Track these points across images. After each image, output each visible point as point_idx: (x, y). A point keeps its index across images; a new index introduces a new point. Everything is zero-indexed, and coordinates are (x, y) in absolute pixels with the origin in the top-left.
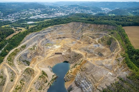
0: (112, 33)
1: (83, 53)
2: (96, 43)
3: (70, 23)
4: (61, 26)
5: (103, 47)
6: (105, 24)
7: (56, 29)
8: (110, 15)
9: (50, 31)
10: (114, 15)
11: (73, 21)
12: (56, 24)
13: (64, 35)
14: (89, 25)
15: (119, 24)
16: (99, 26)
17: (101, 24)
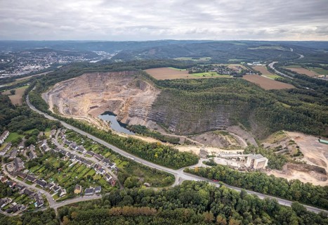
0: (136, 77)
1: (119, 99)
2: (126, 89)
3: (83, 76)
4: (72, 80)
5: (135, 90)
6: (126, 70)
7: (67, 85)
8: (116, 61)
9: (62, 89)
10: (120, 60)
11: (85, 72)
12: (64, 79)
13: (82, 91)
14: (109, 74)
15: (139, 68)
16: (120, 73)
17: (121, 70)
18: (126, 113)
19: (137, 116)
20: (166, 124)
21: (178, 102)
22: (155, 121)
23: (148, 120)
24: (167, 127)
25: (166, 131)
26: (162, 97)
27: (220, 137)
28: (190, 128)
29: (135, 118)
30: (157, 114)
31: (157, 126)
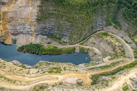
18: (7, 33)
19: (22, 33)
20: (58, 36)
21: (64, 12)
22: (45, 35)
23: (37, 35)
24: (60, 39)
25: (60, 43)
26: (44, 8)
27: (105, 39)
28: (80, 36)
29: (21, 35)
30: (45, 28)
31: (49, 40)
